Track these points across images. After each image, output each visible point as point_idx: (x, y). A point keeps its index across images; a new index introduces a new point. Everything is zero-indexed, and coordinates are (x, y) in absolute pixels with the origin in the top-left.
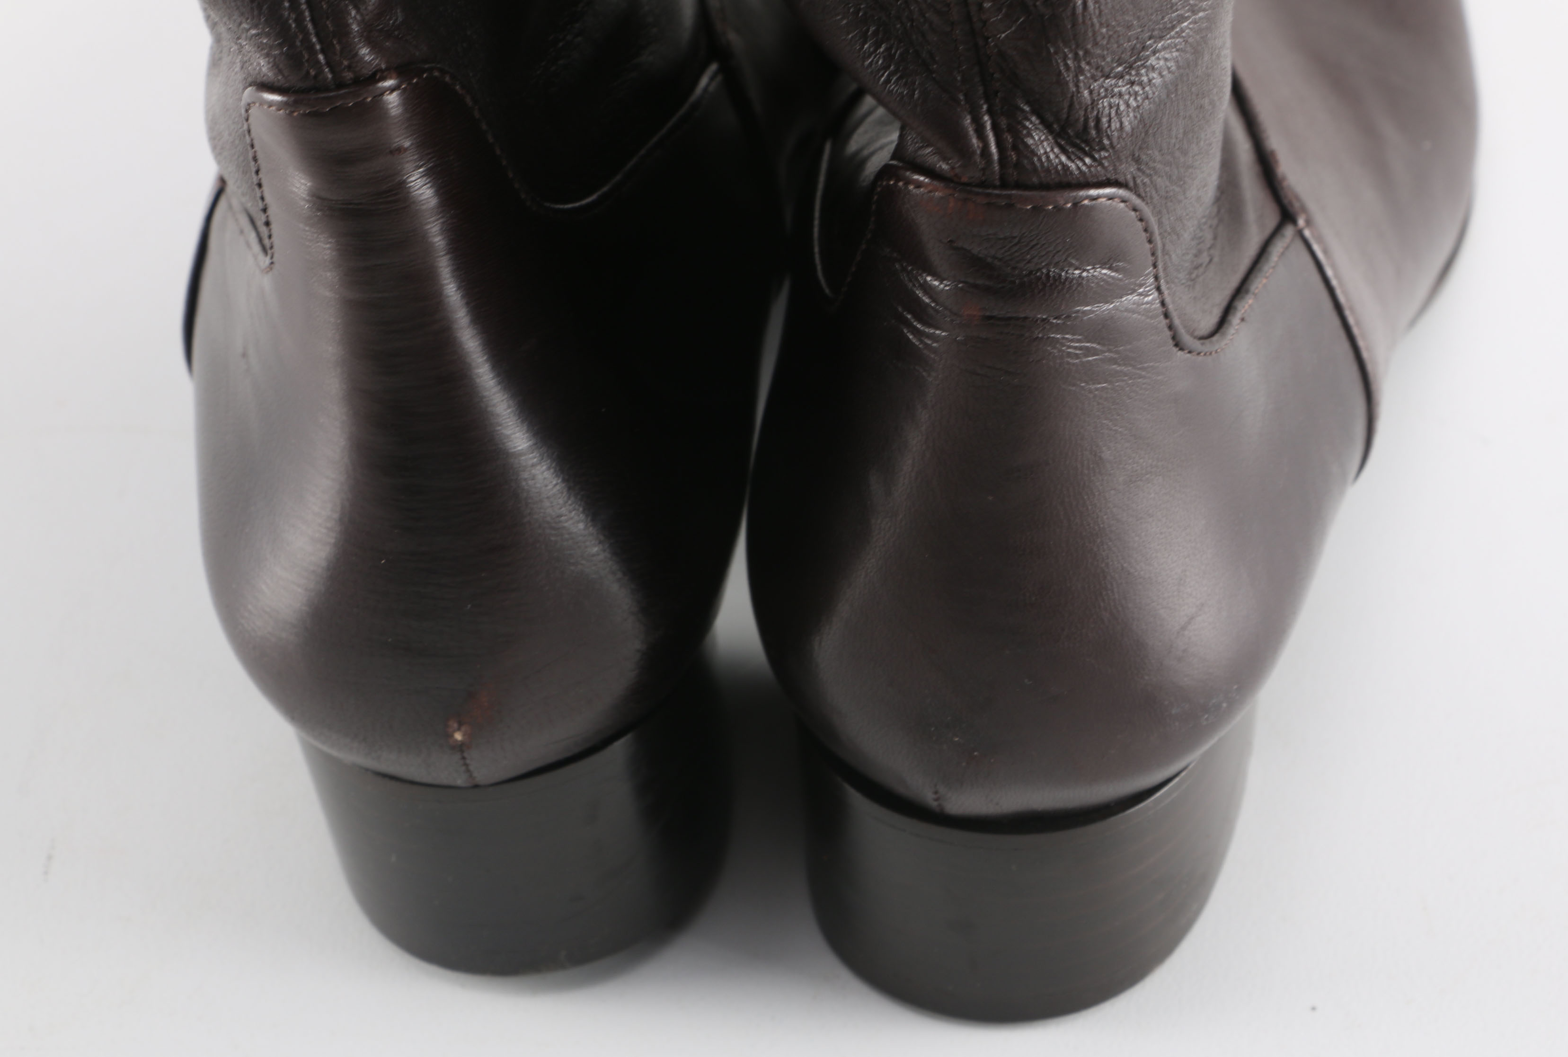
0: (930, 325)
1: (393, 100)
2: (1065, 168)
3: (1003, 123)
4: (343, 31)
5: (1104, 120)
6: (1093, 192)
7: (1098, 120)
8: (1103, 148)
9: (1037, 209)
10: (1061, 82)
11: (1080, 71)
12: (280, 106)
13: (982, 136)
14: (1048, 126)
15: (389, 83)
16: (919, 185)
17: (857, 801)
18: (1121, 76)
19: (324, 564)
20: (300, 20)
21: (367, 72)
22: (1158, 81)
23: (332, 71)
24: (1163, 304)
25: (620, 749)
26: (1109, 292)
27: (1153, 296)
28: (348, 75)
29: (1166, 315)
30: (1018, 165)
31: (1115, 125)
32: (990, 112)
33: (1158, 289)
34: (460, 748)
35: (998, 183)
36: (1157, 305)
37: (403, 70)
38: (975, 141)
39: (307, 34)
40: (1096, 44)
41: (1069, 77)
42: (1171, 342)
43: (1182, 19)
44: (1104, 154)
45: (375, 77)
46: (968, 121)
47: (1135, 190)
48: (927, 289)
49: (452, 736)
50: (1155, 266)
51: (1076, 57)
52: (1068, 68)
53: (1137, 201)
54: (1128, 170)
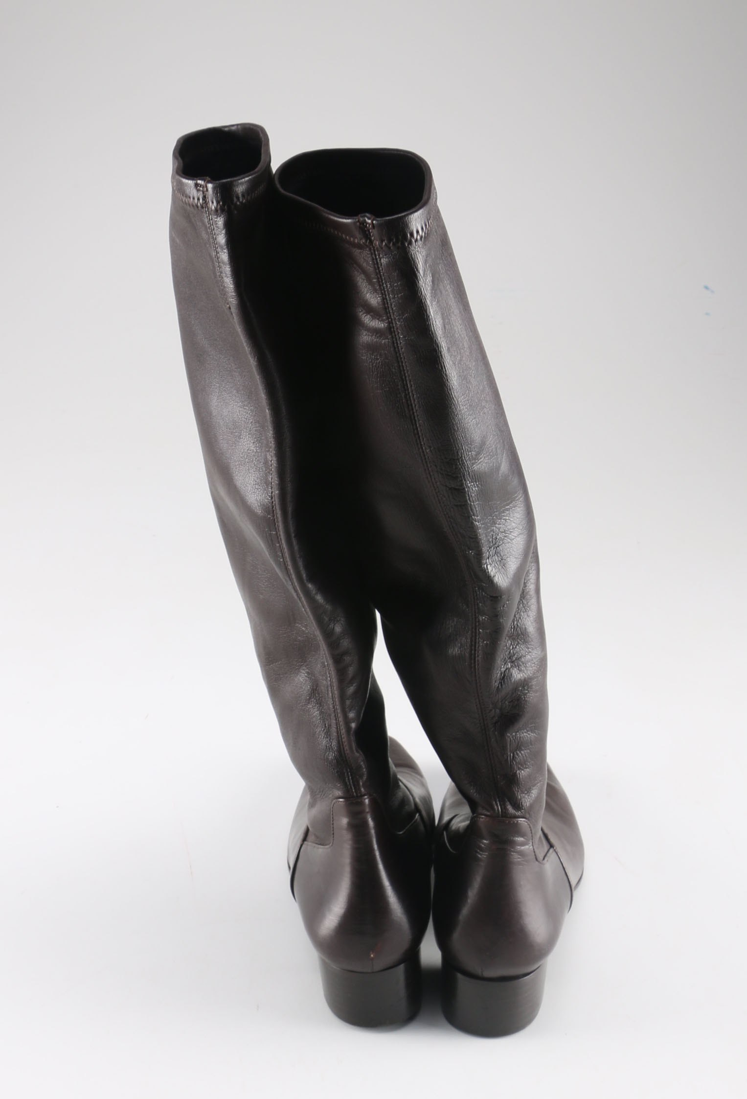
0: (483, 852)
1: (367, 801)
2: (515, 814)
3: (502, 803)
4: (359, 784)
5: (523, 803)
6: (521, 819)
7: (522, 803)
8: (523, 809)
9: (509, 822)
10: (514, 794)
11: (518, 791)
12: (343, 802)
13: (497, 806)
14: (511, 804)
15: (366, 797)
16: (483, 818)
17: (459, 976)
18: (526, 794)
19: (343, 913)
20: (349, 782)
21: (363, 794)
22: (533, 796)
23: (356, 793)
24: (534, 849)
25: (402, 967)
26: (523, 844)
27: (531, 847)
28: (359, 795)
29: (534, 852)
30: (505, 812)
31: (525, 804)
32: (499, 801)
33: (533, 845)
34: (372, 959)
35: (501, 816)
36: (532, 849)
37: (370, 795)
38: (496, 807)
39: (351, 785)
40: (522, 786)
41: (516, 792)
42: (535, 859)
43: (538, 783)
44: (523, 811)
45: (364, 795)
46: (494, 803)
47: (529, 820)
48: (483, 843)
49: (370, 956)
50: (532, 839)
51: (518, 788)
52: (516, 791)
53: (528, 822)
54: (527, 816)
